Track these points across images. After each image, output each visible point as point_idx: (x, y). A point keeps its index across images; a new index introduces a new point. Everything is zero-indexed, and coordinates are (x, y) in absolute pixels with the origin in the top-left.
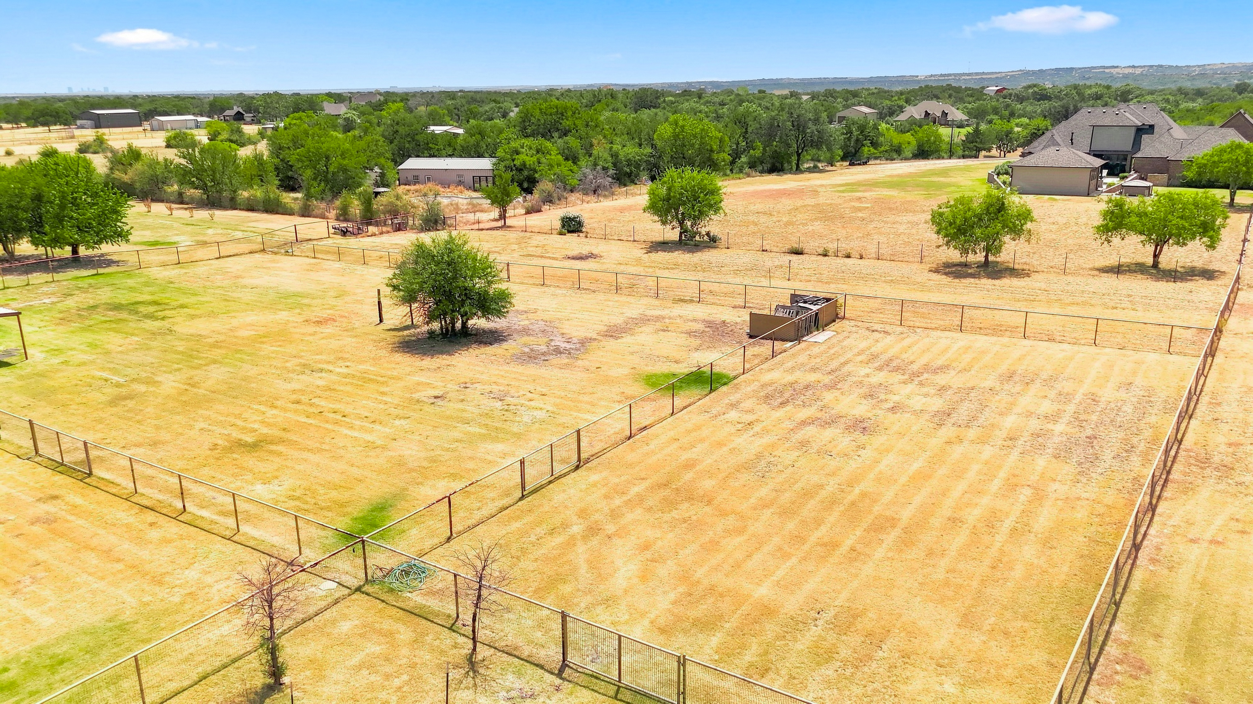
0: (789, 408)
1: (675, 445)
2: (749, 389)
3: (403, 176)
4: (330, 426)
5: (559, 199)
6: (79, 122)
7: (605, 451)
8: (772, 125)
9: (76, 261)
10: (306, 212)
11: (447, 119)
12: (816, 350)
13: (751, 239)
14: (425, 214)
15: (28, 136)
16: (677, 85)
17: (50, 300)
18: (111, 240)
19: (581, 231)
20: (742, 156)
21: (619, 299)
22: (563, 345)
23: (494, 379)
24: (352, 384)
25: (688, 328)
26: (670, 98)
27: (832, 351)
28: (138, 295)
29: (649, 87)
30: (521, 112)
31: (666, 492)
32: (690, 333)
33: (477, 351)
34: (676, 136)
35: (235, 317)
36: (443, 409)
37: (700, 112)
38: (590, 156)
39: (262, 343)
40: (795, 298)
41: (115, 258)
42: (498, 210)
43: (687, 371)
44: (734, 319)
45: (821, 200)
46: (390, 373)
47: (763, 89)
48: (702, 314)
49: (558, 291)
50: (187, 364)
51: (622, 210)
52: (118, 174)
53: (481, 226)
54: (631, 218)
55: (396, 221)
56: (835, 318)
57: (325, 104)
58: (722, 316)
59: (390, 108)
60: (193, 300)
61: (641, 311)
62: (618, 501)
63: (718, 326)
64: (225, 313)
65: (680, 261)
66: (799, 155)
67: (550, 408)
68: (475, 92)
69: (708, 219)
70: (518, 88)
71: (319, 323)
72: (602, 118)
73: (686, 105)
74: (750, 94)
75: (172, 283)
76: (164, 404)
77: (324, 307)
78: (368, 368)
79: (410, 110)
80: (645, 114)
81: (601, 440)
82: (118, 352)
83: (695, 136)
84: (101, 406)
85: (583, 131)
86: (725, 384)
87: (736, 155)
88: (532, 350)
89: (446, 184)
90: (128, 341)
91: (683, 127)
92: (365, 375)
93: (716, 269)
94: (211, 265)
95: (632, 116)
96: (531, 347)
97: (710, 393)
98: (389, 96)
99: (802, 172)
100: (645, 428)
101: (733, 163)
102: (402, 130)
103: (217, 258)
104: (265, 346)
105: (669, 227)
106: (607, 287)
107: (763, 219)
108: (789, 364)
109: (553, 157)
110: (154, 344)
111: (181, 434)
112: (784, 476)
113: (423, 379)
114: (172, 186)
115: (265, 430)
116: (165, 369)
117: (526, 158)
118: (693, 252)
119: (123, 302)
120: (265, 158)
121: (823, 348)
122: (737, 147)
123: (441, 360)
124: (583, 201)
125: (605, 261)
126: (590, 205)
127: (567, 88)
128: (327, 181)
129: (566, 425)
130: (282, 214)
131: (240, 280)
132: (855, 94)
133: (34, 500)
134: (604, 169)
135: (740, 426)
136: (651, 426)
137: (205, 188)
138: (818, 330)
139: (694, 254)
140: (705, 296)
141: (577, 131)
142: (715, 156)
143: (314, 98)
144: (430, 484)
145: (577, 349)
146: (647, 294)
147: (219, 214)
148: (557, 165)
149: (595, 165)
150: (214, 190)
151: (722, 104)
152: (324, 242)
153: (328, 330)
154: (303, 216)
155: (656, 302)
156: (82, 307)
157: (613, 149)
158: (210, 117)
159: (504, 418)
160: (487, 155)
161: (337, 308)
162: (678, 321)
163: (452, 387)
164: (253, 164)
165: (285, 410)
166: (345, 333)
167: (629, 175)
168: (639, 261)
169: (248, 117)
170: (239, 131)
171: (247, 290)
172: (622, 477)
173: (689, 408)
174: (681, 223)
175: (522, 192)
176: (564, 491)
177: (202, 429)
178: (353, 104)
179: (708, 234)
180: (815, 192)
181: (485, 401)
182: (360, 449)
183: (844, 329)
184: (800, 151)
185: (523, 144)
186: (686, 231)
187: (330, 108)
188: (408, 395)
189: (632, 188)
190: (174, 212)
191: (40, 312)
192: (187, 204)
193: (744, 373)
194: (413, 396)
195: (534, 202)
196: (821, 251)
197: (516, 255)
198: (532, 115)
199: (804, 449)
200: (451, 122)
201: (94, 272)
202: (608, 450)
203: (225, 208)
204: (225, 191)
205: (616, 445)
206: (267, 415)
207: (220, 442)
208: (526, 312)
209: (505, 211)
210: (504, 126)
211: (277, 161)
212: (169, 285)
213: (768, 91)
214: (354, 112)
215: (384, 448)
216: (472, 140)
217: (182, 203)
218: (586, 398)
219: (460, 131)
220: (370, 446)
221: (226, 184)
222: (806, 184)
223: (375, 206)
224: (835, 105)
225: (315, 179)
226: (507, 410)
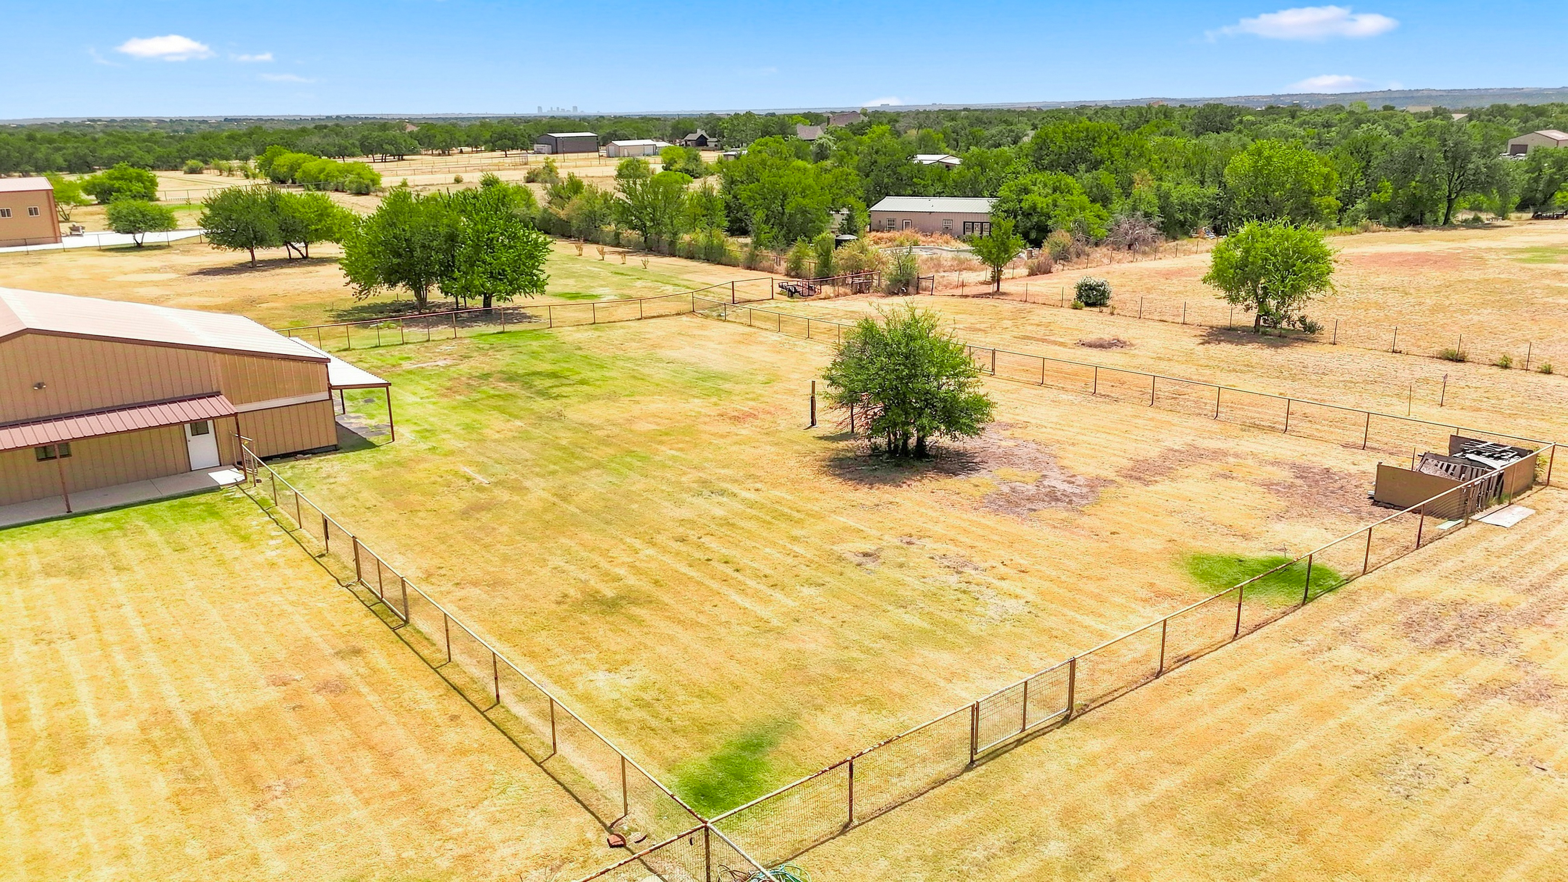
0: (1453, 652)
1: (1241, 701)
2: (1375, 605)
3: (875, 220)
4: (715, 585)
5: (1078, 255)
6: (536, 147)
7: (1116, 694)
8: (1411, 156)
9: (487, 314)
10: (751, 264)
11: (943, 145)
12: (1499, 541)
13: (1373, 331)
14: (894, 273)
15: (484, 161)
16: (1257, 99)
17: (445, 362)
18: (525, 290)
19: (1103, 305)
20: (1359, 201)
21: (1154, 415)
22: (1062, 486)
23: (952, 534)
24: (758, 519)
25: (1265, 476)
26: (1250, 118)
27: (1529, 547)
28: (538, 362)
29: (1218, 102)
30: (1037, 137)
31: (1219, 799)
32: (1269, 486)
33: (934, 485)
34: (1257, 172)
35: (638, 402)
36: (873, 577)
37: (1294, 136)
38: (1128, 196)
39: (661, 443)
40: (1458, 443)
41: (528, 312)
42: (991, 269)
43: (1263, 555)
44: (1346, 466)
45: (1491, 274)
46: (809, 506)
47: (1391, 104)
48: (1289, 453)
49: (1064, 396)
50: (565, 465)
51: (1168, 275)
52: (554, 210)
53: (967, 291)
54: (1181, 288)
55: (857, 281)
56: (1532, 482)
57: (799, 128)
58: (1324, 461)
59: (874, 132)
60: (597, 374)
61: (1189, 439)
62: (1132, 803)
63: (1318, 477)
64: (627, 396)
65: (1255, 360)
66: (1450, 201)
67: (1031, 598)
68: (983, 111)
69: (1304, 297)
70: (1038, 106)
71: (736, 419)
72: (1149, 145)
73: (1272, 127)
74: (1371, 111)
75: (580, 349)
76: (522, 523)
77: (747, 396)
78: (783, 495)
79: (897, 134)
80: (1211, 140)
81: (1110, 672)
82: (495, 441)
83: (1287, 171)
84: (452, 517)
85: (1120, 163)
86: (1331, 590)
87: (1348, 199)
88: (1013, 490)
89: (927, 231)
90: (509, 425)
91: (1269, 159)
92: (777, 506)
93: (1313, 377)
94: (630, 327)
95: (1194, 142)
96: (1013, 485)
97: (1304, 604)
98: (876, 117)
99: (1454, 227)
100: (1186, 659)
101: (1342, 210)
102: (882, 160)
103: (639, 319)
104: (663, 448)
105: (1240, 307)
106: (1137, 394)
107: (1392, 299)
108: (1450, 564)
109: (1075, 198)
110: (536, 432)
111: (530, 573)
112: (1449, 802)
113: (851, 523)
114: (609, 224)
115: (632, 580)
116: (538, 470)
117: (1039, 198)
118: (1277, 347)
119: (520, 372)
120: (715, 194)
121: (1512, 537)
122: (1352, 187)
123: (884, 493)
124: (1111, 259)
125: (1136, 352)
126: (1123, 265)
127: (1103, 104)
128: (782, 225)
129: (1054, 633)
130: (725, 265)
131: (658, 350)
132: (1540, 112)
133: (333, 652)
134: (1147, 215)
135: (1358, 679)
136: (1197, 656)
137: (643, 228)
138: (1500, 502)
139: (1279, 350)
140: (1295, 422)
141: (1112, 163)
142: (1316, 201)
143: (787, 119)
144: (834, 711)
145: (1082, 497)
146: (1197, 411)
147: (654, 261)
148: (1080, 208)
149: (1135, 209)
150: (653, 231)
151: (1328, 125)
152: (766, 305)
153: (745, 430)
154: (749, 268)
155: (1215, 426)
156: (475, 374)
157: (1163, 188)
158: (670, 142)
159: (959, 605)
160: (986, 193)
161: (762, 399)
162: (1250, 462)
163: (891, 540)
164: (700, 200)
165: (665, 550)
166: (765, 438)
167: (1182, 224)
168: (1189, 357)
169: (712, 141)
170: (696, 159)
171: (661, 365)
172: (1142, 753)
173: (1265, 630)
174: (1261, 303)
175: (1028, 245)
176: (1041, 764)
177: (556, 568)
178: (831, 127)
179: (1302, 320)
180: (1478, 260)
181: (935, 571)
182: (748, 629)
183: (1550, 505)
184: (1453, 196)
185: (1036, 179)
186: (1267, 313)
187: (804, 132)
188: (828, 547)
189: (1185, 242)
190: (606, 256)
191: (429, 377)
192: (623, 247)
193: (1364, 573)
194: (835, 548)
195: (1042, 259)
196: (1497, 358)
197: (1007, 336)
198: (1052, 141)
199: (1488, 747)
200: (947, 150)
201: (500, 328)
202: (1121, 692)
203: (660, 253)
204: (665, 233)
205: (1136, 685)
206: (641, 555)
207: (572, 592)
208: (1012, 426)
209: (1000, 272)
210: (1013, 156)
211: (729, 197)
212: (576, 352)
213: (1398, 108)
214: (831, 137)
215: (780, 633)
216: (969, 174)
217: (618, 245)
218: (1092, 587)
219: (956, 161)
220: (763, 627)
221: (666, 225)
222: (1463, 245)
223: (834, 260)
224: (1505, 127)
225: (766, 222)
226: (964, 592)
